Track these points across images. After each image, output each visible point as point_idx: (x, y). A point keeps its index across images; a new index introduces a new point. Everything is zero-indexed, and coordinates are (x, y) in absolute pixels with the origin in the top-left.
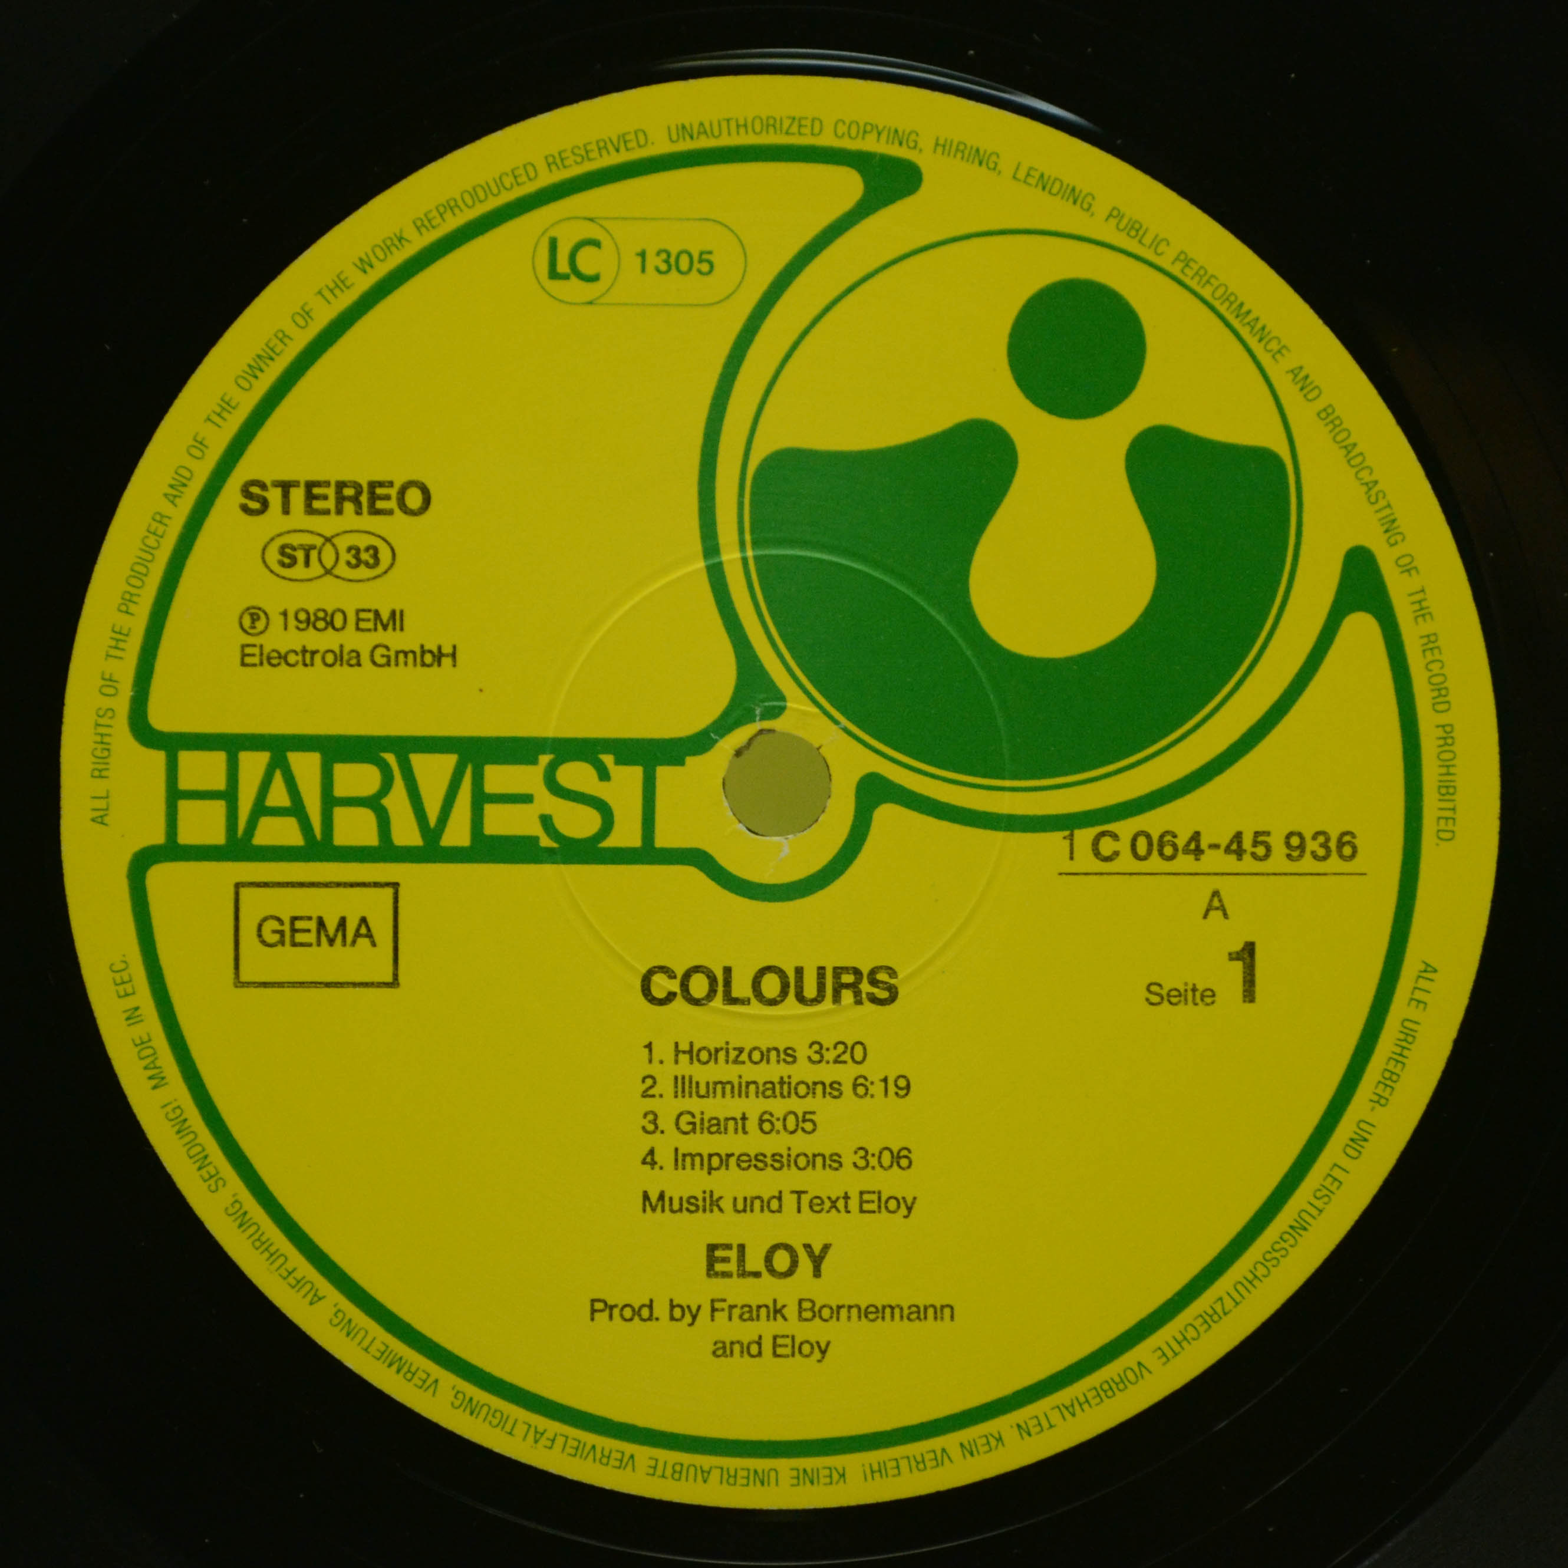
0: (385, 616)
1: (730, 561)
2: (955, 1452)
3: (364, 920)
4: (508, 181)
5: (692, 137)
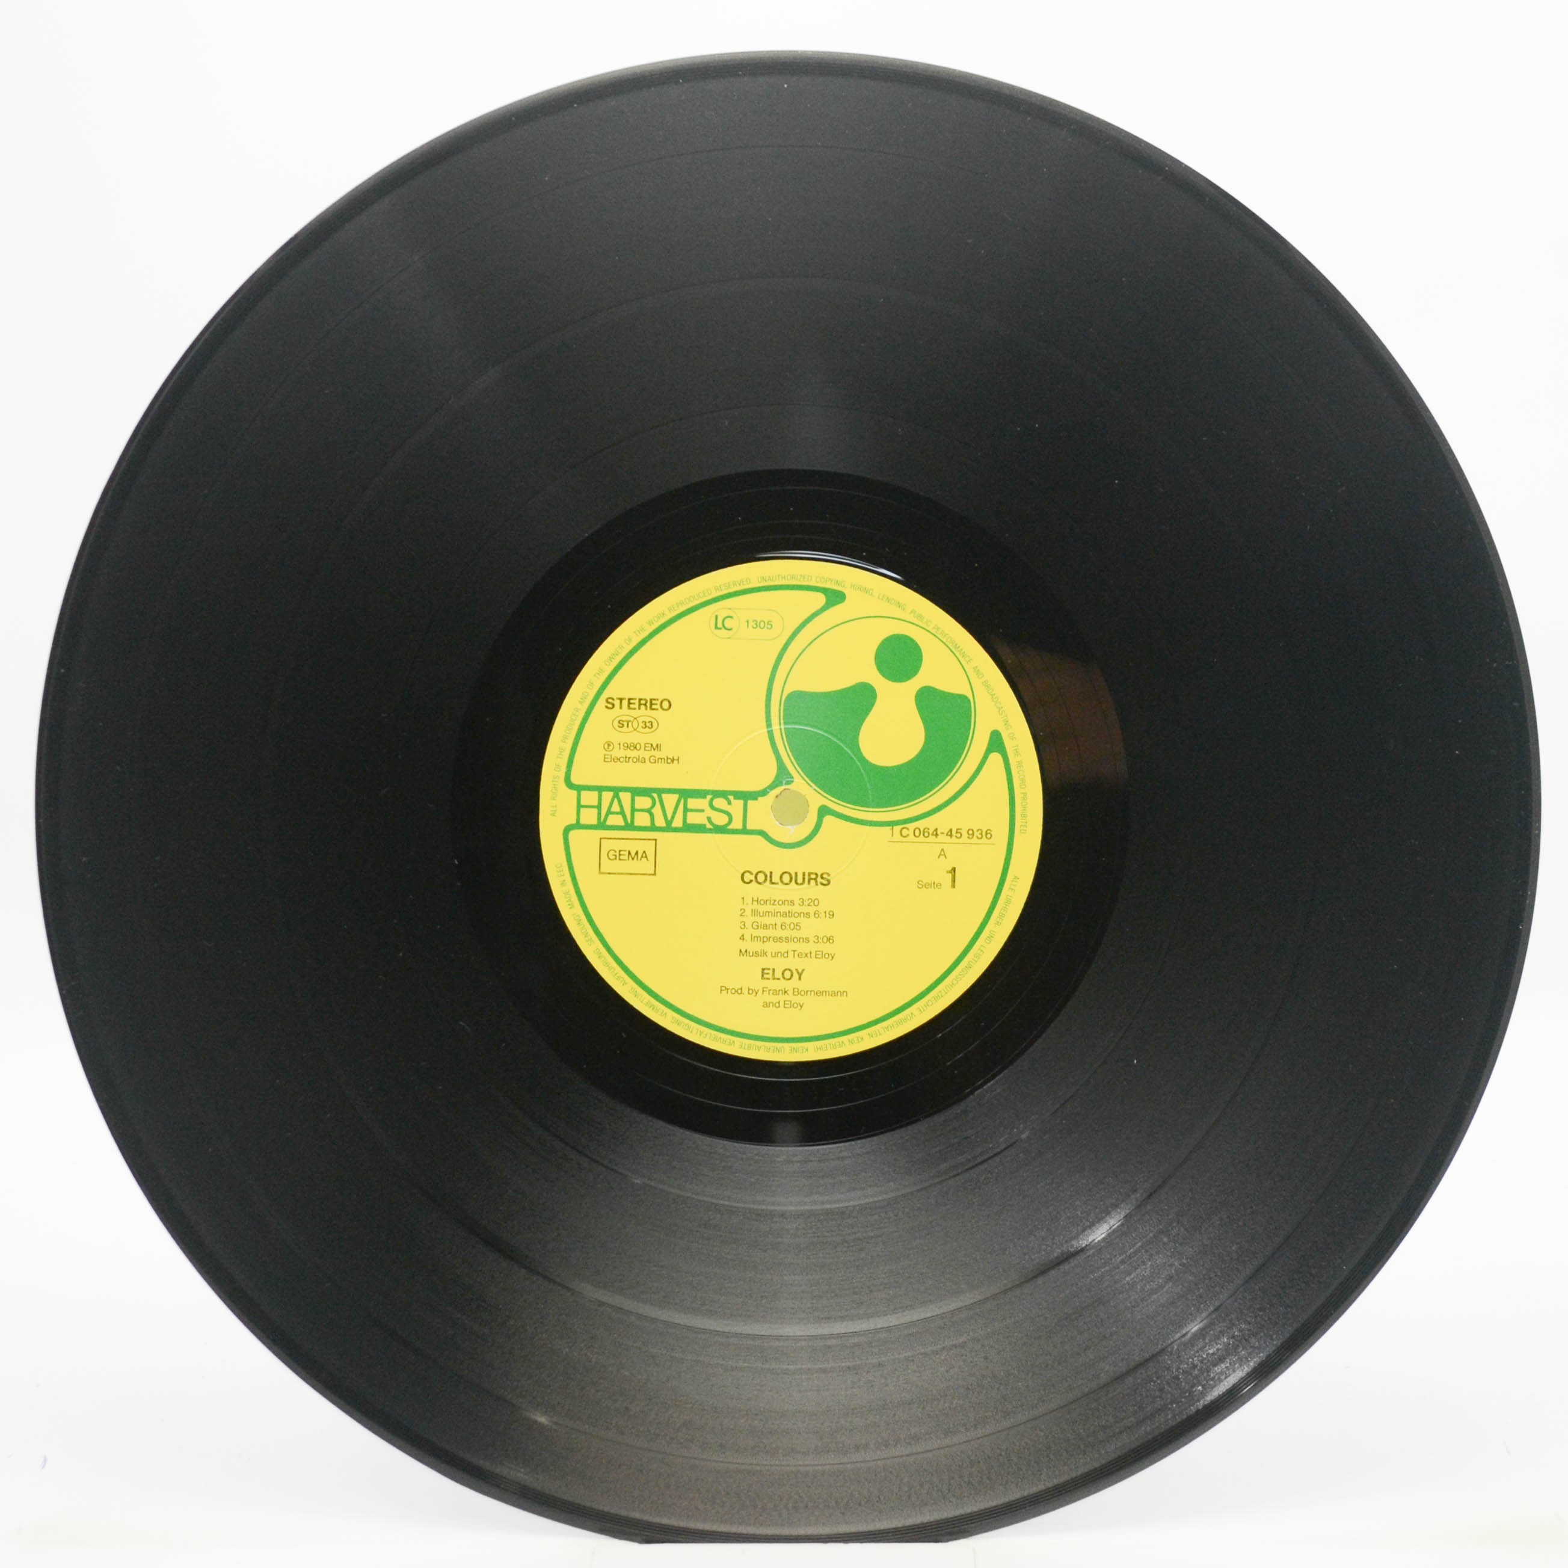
0: (654, 746)
1: (776, 729)
2: (846, 1042)
3: (644, 852)
4: (701, 595)
5: (766, 581)
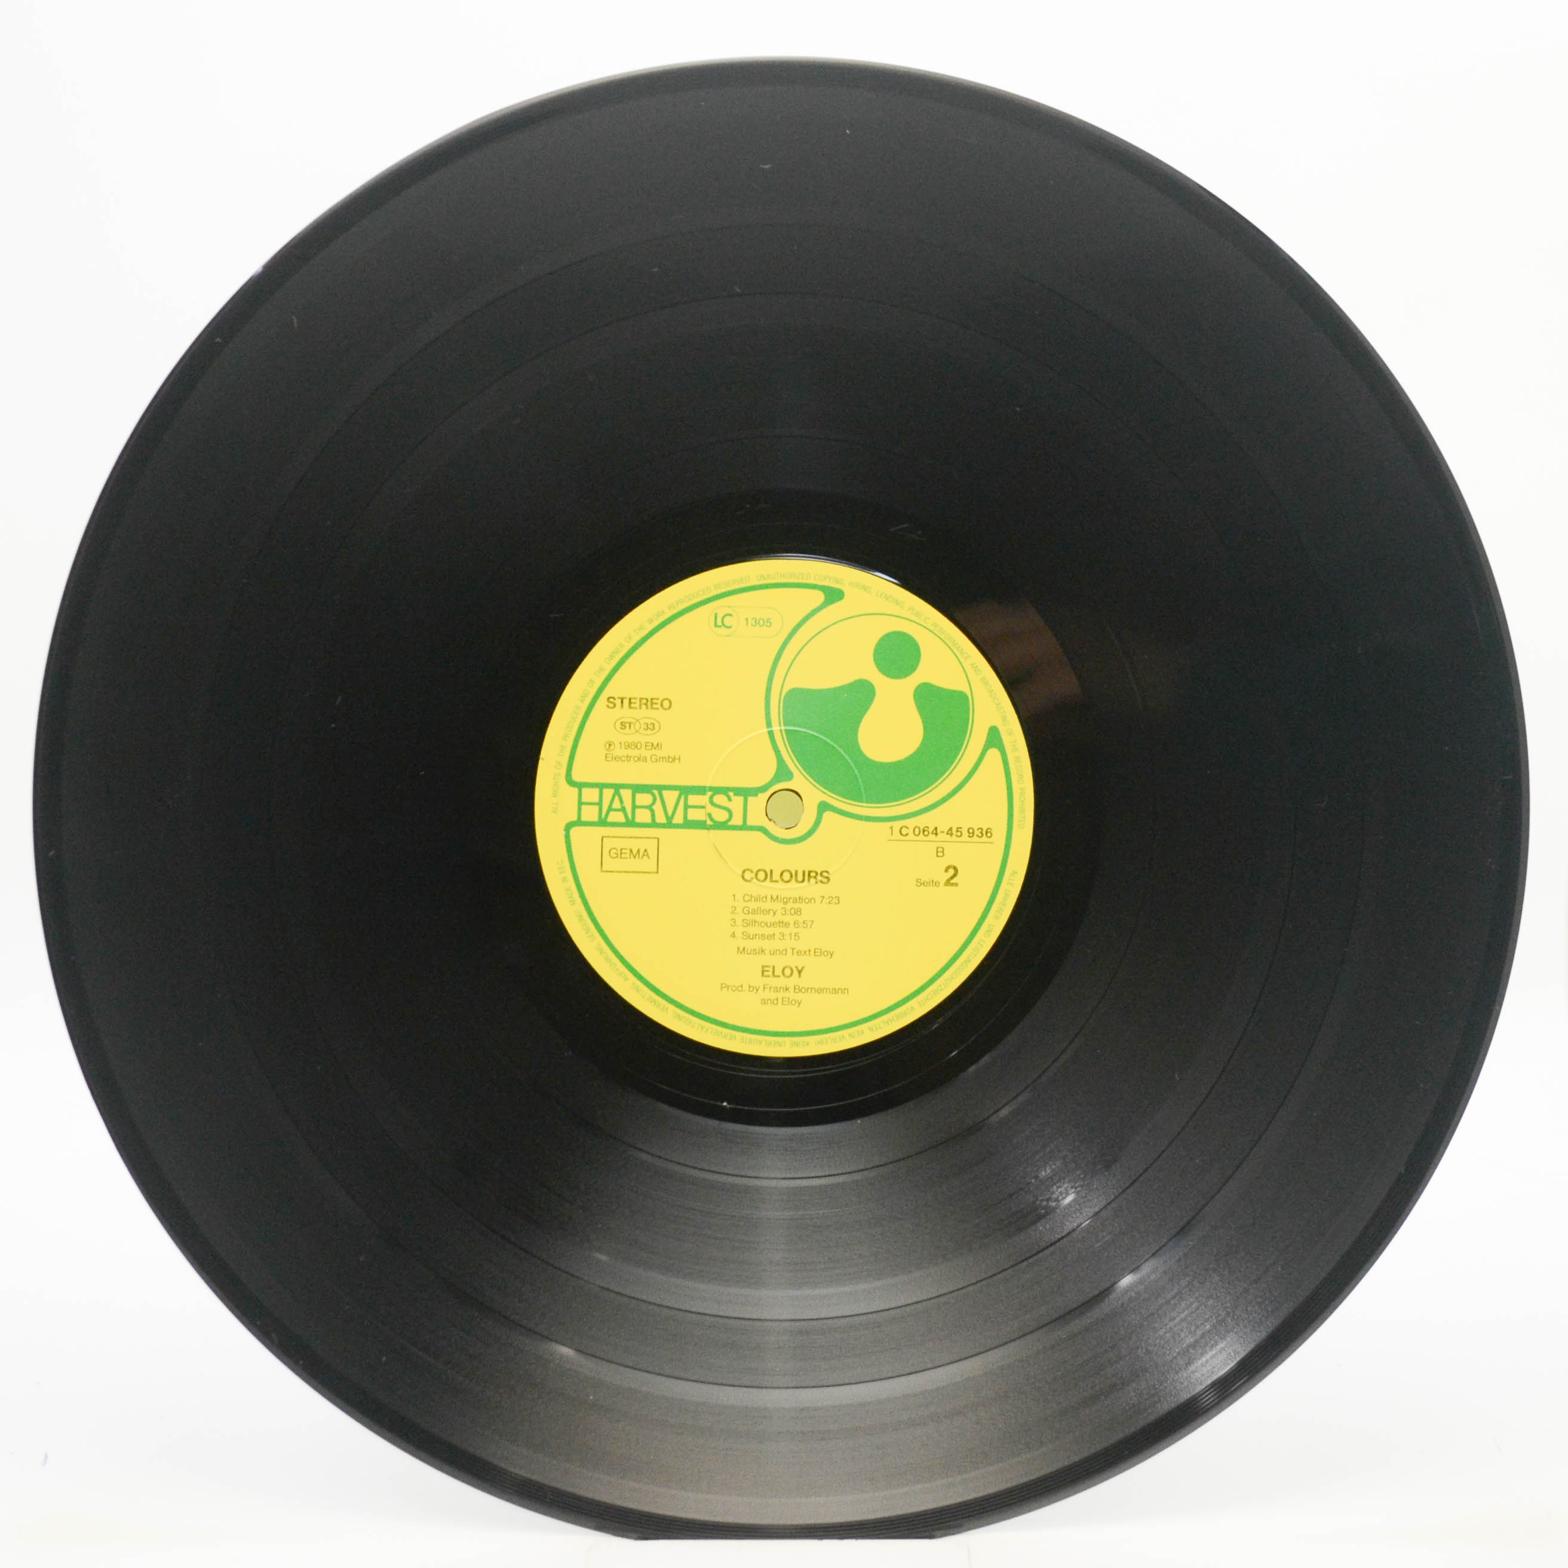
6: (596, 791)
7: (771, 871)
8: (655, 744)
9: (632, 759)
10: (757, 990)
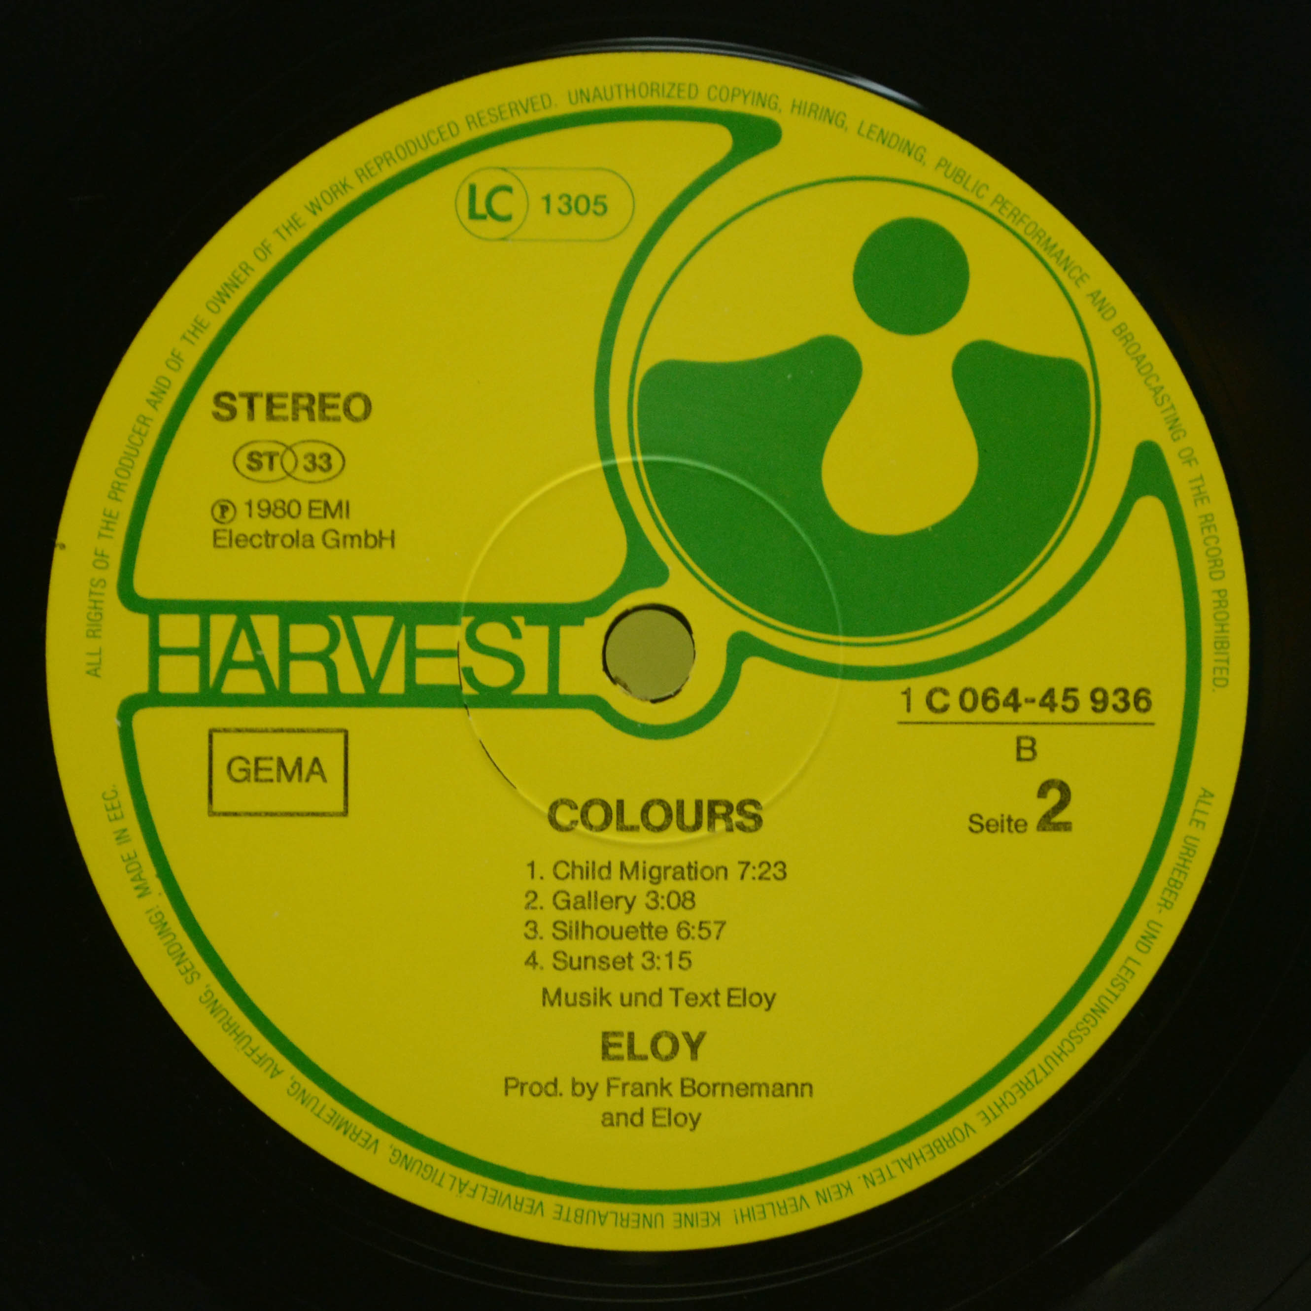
6: (193, 621)
7: (620, 803)
8: (333, 505)
9: (278, 541)
10: (592, 1093)
